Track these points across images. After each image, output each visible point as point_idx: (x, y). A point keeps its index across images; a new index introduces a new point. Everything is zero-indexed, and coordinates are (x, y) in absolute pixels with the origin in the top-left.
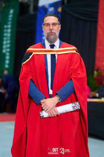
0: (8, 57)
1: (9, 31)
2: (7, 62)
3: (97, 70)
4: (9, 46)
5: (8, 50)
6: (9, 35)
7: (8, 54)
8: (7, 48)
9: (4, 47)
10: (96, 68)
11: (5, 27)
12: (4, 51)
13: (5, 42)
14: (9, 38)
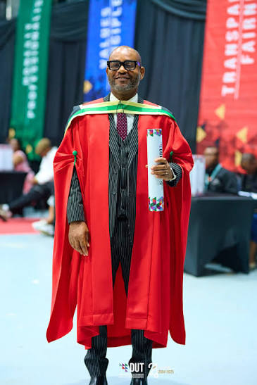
0: (32, 95)
1: (36, 36)
2: (32, 105)
3: (204, 127)
4: (35, 69)
5: (34, 79)
6: (35, 45)
7: (33, 87)
8: (31, 75)
9: (26, 72)
10: (201, 122)
11: (28, 27)
12: (26, 82)
13: (26, 62)
14: (35, 53)
